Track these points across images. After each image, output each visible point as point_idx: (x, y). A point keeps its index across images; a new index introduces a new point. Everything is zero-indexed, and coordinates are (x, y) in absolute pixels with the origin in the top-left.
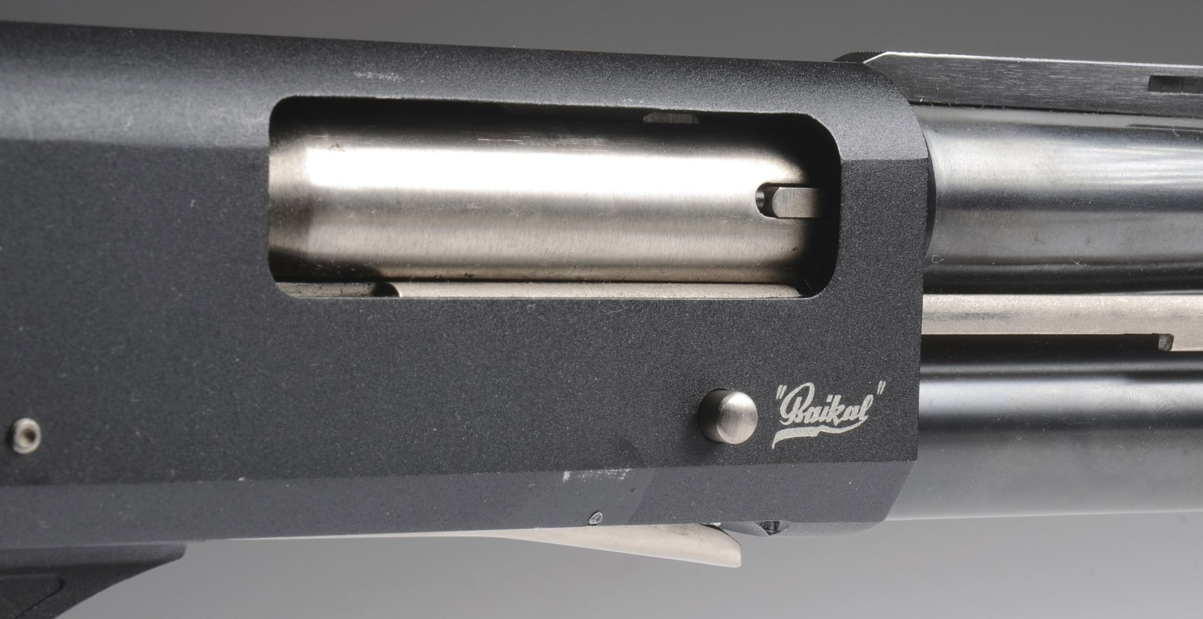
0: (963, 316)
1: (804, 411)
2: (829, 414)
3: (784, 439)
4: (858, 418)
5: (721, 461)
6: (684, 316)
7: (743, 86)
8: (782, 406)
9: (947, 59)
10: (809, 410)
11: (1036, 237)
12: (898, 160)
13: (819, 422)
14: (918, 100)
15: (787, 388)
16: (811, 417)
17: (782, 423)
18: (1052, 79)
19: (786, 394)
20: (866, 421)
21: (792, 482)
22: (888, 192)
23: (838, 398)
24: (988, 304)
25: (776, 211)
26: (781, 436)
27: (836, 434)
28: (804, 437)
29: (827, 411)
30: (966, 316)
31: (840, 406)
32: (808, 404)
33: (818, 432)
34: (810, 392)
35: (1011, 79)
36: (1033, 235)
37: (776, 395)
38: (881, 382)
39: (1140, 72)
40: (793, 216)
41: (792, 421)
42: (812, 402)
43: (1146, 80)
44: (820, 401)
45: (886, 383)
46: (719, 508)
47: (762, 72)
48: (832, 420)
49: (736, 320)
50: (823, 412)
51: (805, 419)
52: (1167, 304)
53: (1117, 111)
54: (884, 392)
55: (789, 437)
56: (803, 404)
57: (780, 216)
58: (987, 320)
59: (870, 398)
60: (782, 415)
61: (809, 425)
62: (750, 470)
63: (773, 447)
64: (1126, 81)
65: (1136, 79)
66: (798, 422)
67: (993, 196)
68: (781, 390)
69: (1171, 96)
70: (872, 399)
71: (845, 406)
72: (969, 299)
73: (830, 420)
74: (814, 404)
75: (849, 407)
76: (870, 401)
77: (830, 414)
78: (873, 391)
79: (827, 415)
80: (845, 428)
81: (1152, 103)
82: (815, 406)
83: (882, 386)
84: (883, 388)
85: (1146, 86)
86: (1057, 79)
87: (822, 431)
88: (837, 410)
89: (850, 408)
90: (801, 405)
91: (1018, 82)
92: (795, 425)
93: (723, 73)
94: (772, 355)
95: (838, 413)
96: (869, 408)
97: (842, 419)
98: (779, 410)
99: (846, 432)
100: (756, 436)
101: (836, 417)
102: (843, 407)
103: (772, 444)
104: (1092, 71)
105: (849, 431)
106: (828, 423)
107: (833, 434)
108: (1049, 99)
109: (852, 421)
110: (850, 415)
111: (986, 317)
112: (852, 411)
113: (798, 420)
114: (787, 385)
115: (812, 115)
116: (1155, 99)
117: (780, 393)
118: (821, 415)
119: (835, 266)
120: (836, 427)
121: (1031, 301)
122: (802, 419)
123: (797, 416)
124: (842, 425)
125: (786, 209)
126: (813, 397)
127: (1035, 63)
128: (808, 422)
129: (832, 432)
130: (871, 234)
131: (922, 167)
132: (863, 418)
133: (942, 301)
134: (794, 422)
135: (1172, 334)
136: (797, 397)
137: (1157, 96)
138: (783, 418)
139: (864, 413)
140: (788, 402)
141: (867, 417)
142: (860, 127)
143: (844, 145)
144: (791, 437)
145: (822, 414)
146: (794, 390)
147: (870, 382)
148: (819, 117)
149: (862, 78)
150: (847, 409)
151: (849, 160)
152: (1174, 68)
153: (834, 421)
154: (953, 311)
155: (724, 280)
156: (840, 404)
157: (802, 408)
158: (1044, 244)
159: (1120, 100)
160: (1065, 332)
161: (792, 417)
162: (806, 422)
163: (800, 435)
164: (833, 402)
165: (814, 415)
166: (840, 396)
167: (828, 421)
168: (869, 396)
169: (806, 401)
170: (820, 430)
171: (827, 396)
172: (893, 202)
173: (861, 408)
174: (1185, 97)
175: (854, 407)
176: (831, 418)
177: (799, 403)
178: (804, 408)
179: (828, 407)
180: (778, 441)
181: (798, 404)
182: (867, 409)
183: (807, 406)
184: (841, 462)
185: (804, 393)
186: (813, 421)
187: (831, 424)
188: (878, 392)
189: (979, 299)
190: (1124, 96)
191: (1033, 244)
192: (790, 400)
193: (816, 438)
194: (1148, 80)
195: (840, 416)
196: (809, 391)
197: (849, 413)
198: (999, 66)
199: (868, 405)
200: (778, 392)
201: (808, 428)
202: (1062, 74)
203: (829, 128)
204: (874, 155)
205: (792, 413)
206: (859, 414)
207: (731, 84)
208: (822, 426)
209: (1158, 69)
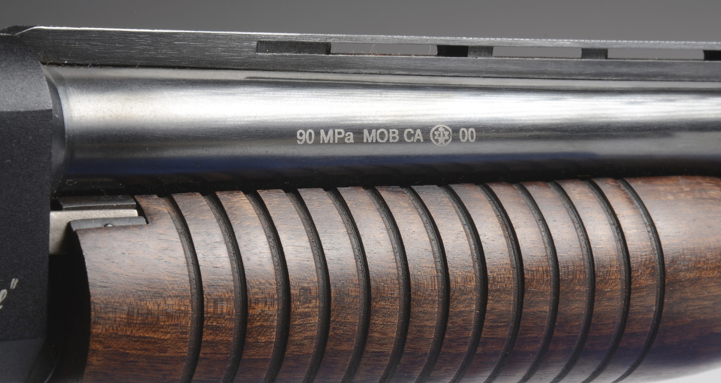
9: (87, 31)
18: (175, 44)
20: (1, 309)
35: (142, 45)
38: (14, 280)
39: (250, 39)
43: (254, 44)
45: (18, 281)
53: (231, 67)
54: (17, 287)
59: (4, 292)
64: (238, 45)
65: (245, 44)
67: (116, 135)
69: (274, 55)
70: (6, 293)
76: (4, 295)
78: (7, 286)
81: (260, 61)
83: (14, 283)
84: (15, 285)
85: (254, 49)
86: (181, 44)
91: (148, 47)
96: (5, 299)
104: (210, 39)
108: (175, 59)
116: (262, 58)
127: (162, 33)
131: (47, 116)
137: (263, 56)
141: (2, 307)
152: (276, 35)
159: (234, 59)
168: (4, 290)
174: (286, 56)
182: (2, 300)
188: (11, 287)
190: (236, 56)
194: (256, 44)
198: (132, 36)
199: (3, 297)
202: (185, 41)
209: (263, 36)
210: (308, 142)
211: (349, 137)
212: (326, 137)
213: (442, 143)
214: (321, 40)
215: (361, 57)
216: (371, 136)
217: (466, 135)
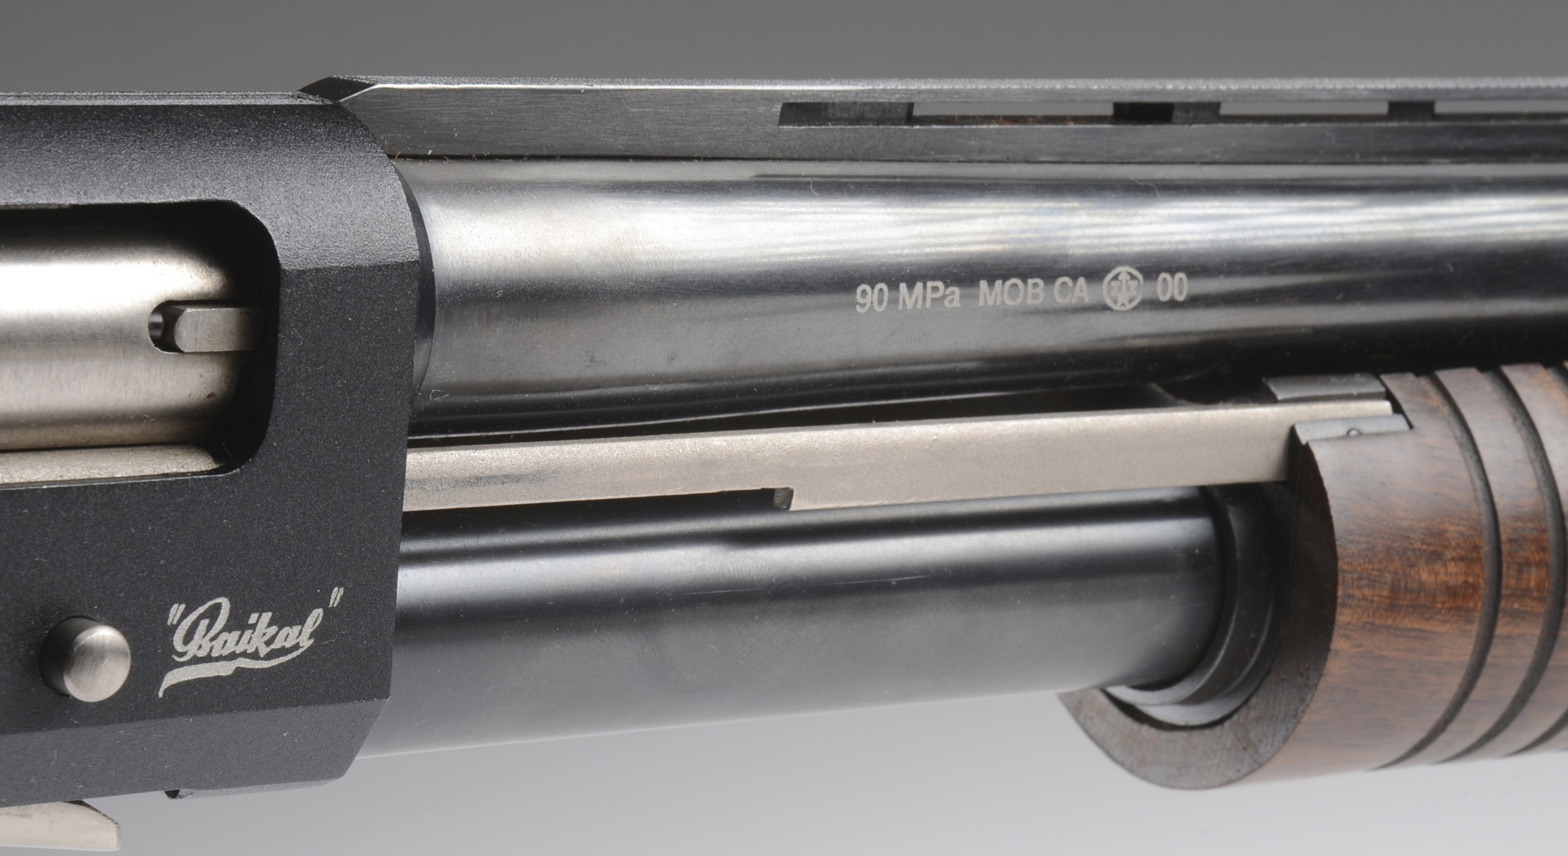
0: (472, 481)
1: (212, 640)
2: (251, 642)
3: (179, 683)
4: (298, 643)
5: (75, 722)
6: (21, 514)
7: (133, 160)
8: (176, 635)
9: (471, 91)
10: (219, 638)
11: (592, 357)
12: (371, 266)
13: (236, 654)
14: (425, 153)
15: (185, 608)
16: (223, 647)
17: (176, 658)
19: (184, 616)
20: (311, 647)
21: (191, 740)
22: (354, 313)
23: (267, 616)
24: (512, 462)
25: (179, 343)
26: (173, 678)
27: (263, 669)
28: (211, 678)
29: (249, 637)
30: (478, 480)
31: (270, 628)
32: (219, 629)
33: (234, 668)
34: (222, 611)
36: (587, 355)
37: (167, 619)
38: (336, 589)
39: (769, 97)
40: (207, 351)
41: (192, 655)
42: (225, 625)
43: (778, 108)
44: (238, 623)
45: (344, 591)
46: (76, 782)
47: (168, 131)
48: (257, 649)
49: (106, 513)
50: (243, 638)
51: (213, 651)
52: (786, 445)
53: (731, 155)
54: (341, 602)
55: (186, 679)
56: (211, 629)
57: (186, 351)
58: (509, 485)
59: (318, 613)
60: (176, 647)
61: (220, 658)
62: (122, 729)
63: (161, 694)
64: (747, 112)
65: (762, 109)
66: (203, 656)
68: (176, 611)
69: (813, 129)
70: (321, 615)
71: (278, 627)
72: (483, 455)
73: (254, 650)
74: (228, 628)
75: (284, 629)
76: (318, 617)
77: (254, 640)
78: (323, 602)
79: (249, 642)
80: (277, 659)
81: (786, 142)
82: (230, 632)
83: (337, 594)
84: (338, 598)
85: (777, 118)
86: (641, 112)
87: (240, 666)
88: (264, 634)
89: (286, 630)
90: (208, 631)
92: (196, 660)
93: (105, 137)
94: (162, 562)
95: (266, 638)
96: (317, 628)
97: (272, 647)
98: (172, 641)
99: (278, 666)
100: (133, 681)
101: (263, 644)
102: (274, 629)
103: (158, 691)
105: (283, 663)
106: (250, 654)
107: (258, 669)
109: (288, 648)
110: (286, 640)
111: (507, 480)
112: (288, 634)
113: (202, 653)
114: (186, 604)
115: (239, 203)
116: (790, 136)
117: (175, 616)
118: (239, 644)
119: (266, 426)
120: (262, 659)
121: (578, 453)
122: (208, 650)
123: (200, 647)
124: (269, 657)
125: (196, 339)
126: (227, 617)
128: (217, 655)
129: (256, 667)
130: (325, 375)
131: (409, 274)
132: (306, 643)
133: (439, 461)
134: (195, 656)
135: (791, 487)
136: (201, 620)
137: (792, 132)
138: (178, 652)
139: (308, 636)
140: (187, 628)
141: (312, 641)
142: (314, 218)
143: (286, 247)
144: (190, 678)
145: (241, 641)
146: (197, 610)
147: (319, 591)
148: (250, 204)
149: (329, 135)
150: (281, 632)
151: (293, 270)
153: (259, 651)
154: (456, 474)
155: (98, 442)
156: (270, 625)
157: (208, 635)
158: (605, 365)
160: (628, 494)
161: (192, 650)
162: (215, 654)
163: (204, 674)
164: (259, 623)
165: (227, 645)
166: (270, 614)
167: (249, 652)
168: (317, 610)
169: (216, 625)
170: (237, 666)
171: (250, 615)
172: (362, 328)
173: (304, 629)
174: (835, 131)
175: (291, 628)
176: (255, 647)
177: (205, 629)
178: (212, 635)
179: (251, 631)
180: (168, 686)
181: (203, 630)
182: (312, 630)
183: (217, 632)
184: (269, 709)
185: (213, 614)
186: (225, 652)
187: (255, 656)
188: (331, 603)
189: (497, 454)
190: (743, 133)
191: (588, 366)
192: (189, 624)
193: (228, 677)
194: (779, 110)
195: (268, 643)
196: (220, 609)
197: (284, 637)
199: (314, 624)
200: (170, 615)
201: (218, 664)
203: (265, 222)
204: (332, 261)
205: (192, 643)
206: (300, 637)
207: (114, 156)
208: (240, 659)
209: (794, 94)
210: (879, 309)
211: (951, 297)
212: (910, 298)
213: (1123, 304)
214: (901, 98)
215: (974, 130)
216: (993, 294)
217: (1170, 286)
